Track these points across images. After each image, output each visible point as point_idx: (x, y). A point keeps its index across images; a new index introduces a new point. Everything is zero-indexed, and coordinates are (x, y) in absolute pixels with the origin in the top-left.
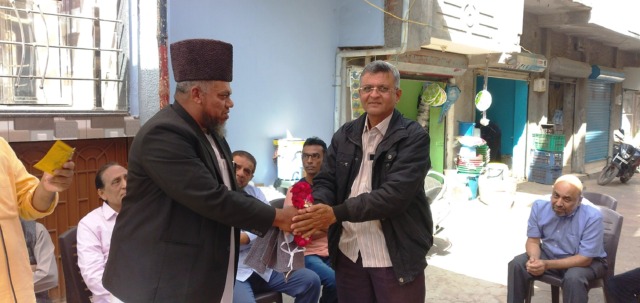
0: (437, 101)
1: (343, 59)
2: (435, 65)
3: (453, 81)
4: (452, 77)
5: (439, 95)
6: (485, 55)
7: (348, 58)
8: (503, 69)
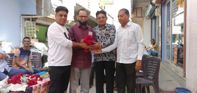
1: (23, 18)
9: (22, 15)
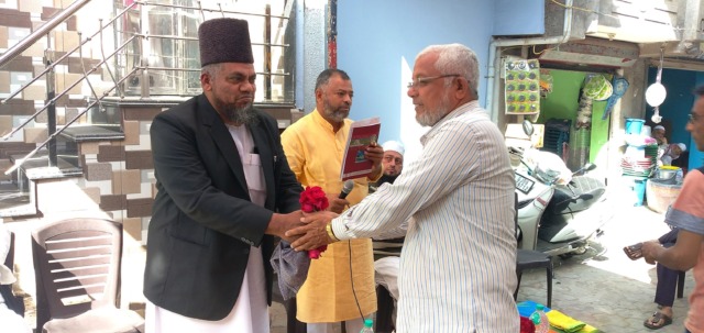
0: (601, 95)
1: (497, 48)
2: (601, 54)
3: (621, 73)
4: (619, 68)
5: (605, 88)
6: (660, 43)
7: (503, 48)
8: (682, 59)
9: (496, 37)
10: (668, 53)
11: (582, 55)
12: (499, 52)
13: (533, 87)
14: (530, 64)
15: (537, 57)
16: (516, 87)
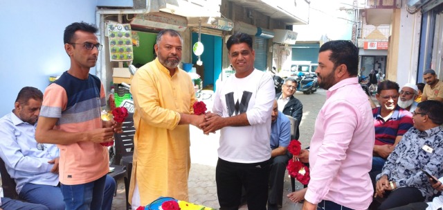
1: (101, 15)
2: (167, 23)
6: (198, 18)
7: (105, 15)
8: (209, 28)
9: (100, 8)
10: (203, 25)
11: (156, 23)
12: (103, 18)
13: (128, 43)
14: (125, 27)
15: (129, 22)
16: (117, 42)
